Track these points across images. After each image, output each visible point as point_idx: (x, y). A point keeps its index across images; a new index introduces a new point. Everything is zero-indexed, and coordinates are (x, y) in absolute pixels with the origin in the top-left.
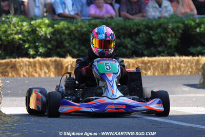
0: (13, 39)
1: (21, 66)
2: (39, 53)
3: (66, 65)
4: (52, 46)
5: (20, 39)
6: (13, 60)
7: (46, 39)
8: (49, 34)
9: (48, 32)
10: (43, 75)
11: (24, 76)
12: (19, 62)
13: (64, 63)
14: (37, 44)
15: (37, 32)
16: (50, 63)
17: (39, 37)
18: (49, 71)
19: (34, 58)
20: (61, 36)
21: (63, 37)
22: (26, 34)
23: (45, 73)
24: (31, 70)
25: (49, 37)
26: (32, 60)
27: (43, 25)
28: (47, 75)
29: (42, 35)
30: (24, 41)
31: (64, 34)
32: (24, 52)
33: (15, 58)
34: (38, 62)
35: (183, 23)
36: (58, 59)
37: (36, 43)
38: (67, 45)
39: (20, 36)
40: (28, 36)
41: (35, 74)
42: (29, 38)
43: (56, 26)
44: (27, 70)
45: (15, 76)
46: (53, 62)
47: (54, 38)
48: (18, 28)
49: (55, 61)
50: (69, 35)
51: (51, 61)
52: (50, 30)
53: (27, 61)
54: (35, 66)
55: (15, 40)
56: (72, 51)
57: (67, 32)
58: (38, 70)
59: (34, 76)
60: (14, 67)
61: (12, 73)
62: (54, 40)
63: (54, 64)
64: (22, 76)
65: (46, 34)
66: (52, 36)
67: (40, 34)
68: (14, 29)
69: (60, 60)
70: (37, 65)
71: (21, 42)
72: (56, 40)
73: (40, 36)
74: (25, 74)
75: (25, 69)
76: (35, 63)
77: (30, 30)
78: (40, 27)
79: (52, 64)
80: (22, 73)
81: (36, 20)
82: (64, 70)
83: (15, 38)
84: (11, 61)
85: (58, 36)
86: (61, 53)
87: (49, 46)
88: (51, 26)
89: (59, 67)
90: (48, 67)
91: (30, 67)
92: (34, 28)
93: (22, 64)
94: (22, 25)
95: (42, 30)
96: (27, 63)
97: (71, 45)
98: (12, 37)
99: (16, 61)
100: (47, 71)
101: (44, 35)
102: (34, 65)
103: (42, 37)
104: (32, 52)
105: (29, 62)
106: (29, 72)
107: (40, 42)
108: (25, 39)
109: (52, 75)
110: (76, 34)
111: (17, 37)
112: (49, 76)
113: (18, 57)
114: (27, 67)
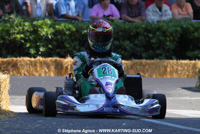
0: (15, 38)
1: (22, 65)
2: (40, 53)
3: (66, 65)
4: (53, 47)
5: (22, 38)
6: (15, 59)
7: (47, 39)
8: (50, 34)
9: (49, 33)
10: (43, 75)
11: (25, 74)
12: (20, 61)
13: (64, 63)
14: (38, 44)
15: (39, 32)
16: (51, 63)
17: (40, 37)
18: (49, 71)
19: (35, 57)
20: (61, 37)
21: (64, 37)
22: (28, 34)
23: (45, 72)
24: (31, 69)
25: (50, 37)
26: (32, 59)
27: (45, 25)
28: (47, 75)
29: (44, 35)
30: (26, 41)
31: (65, 34)
32: (26, 51)
33: (16, 57)
34: (38, 62)
35: (182, 27)
36: (58, 59)
37: (37, 42)
38: (67, 46)
39: (22, 36)
40: (29, 36)
41: (35, 73)
42: (30, 37)
43: (57, 27)
44: (28, 69)
45: (16, 74)
46: (53, 62)
47: (55, 38)
48: (20, 28)
49: (56, 61)
50: (70, 35)
51: (51, 61)
52: (51, 30)
53: (28, 60)
54: (36, 65)
55: (17, 39)
56: (72, 51)
57: (67, 33)
58: (38, 69)
59: (34, 75)
60: (15, 66)
61: (13, 72)
62: (55, 41)
63: (54, 64)
64: (23, 75)
65: (47, 34)
66: (53, 36)
67: (42, 35)
68: (16, 28)
69: (60, 61)
70: (38, 65)
71: (23, 41)
72: (57, 41)
73: (42, 36)
74: (26, 73)
75: (25, 68)
76: (36, 62)
77: (32, 30)
78: (42, 28)
79: (52, 64)
80: (23, 71)
81: (38, 20)
82: (64, 70)
83: (17, 38)
84: (12, 60)
85: (59, 37)
86: (62, 53)
87: (50, 46)
88: (52, 27)
89: (59, 67)
90: (48, 67)
91: (31, 66)
92: (36, 28)
93: (23, 63)
94: (24, 25)
95: (44, 30)
96: (28, 62)
97: (71, 46)
98: (14, 36)
99: (17, 60)
100: (47, 70)
101: (46, 35)
102: (34, 65)
103: (44, 38)
104: (32, 51)
105: (30, 61)
106: (30, 71)
107: (42, 42)
108: (27, 38)
109: (52, 74)
110: (77, 35)
111: (18, 36)
112: (49, 76)
113: (20, 57)
114: (28, 66)
